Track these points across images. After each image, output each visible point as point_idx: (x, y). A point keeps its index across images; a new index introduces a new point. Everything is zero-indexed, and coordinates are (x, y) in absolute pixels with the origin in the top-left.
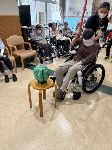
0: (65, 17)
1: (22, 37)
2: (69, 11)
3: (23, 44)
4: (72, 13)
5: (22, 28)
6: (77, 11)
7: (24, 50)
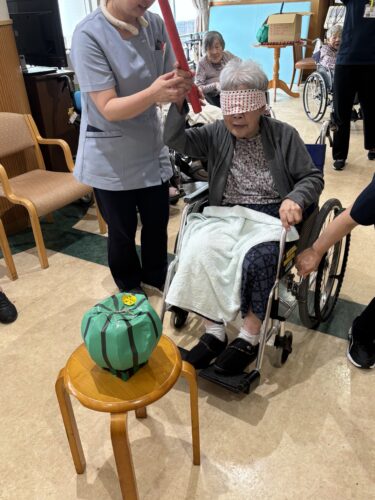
0: (212, 4)
1: (30, 116)
3: (37, 147)
5: (27, 77)
7: (41, 172)
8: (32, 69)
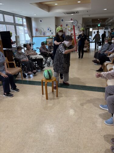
0: (33, 37)
1: (6, 57)
2: (36, 32)
3: (8, 63)
6: (43, 31)
8: (4, 49)
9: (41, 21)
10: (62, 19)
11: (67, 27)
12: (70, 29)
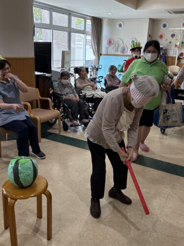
0: (101, 55)
2: (107, 46)
3: (39, 100)
4: (113, 48)
6: (122, 45)
9: (120, 25)
10: (165, 23)
11: (173, 40)
12: (178, 44)
